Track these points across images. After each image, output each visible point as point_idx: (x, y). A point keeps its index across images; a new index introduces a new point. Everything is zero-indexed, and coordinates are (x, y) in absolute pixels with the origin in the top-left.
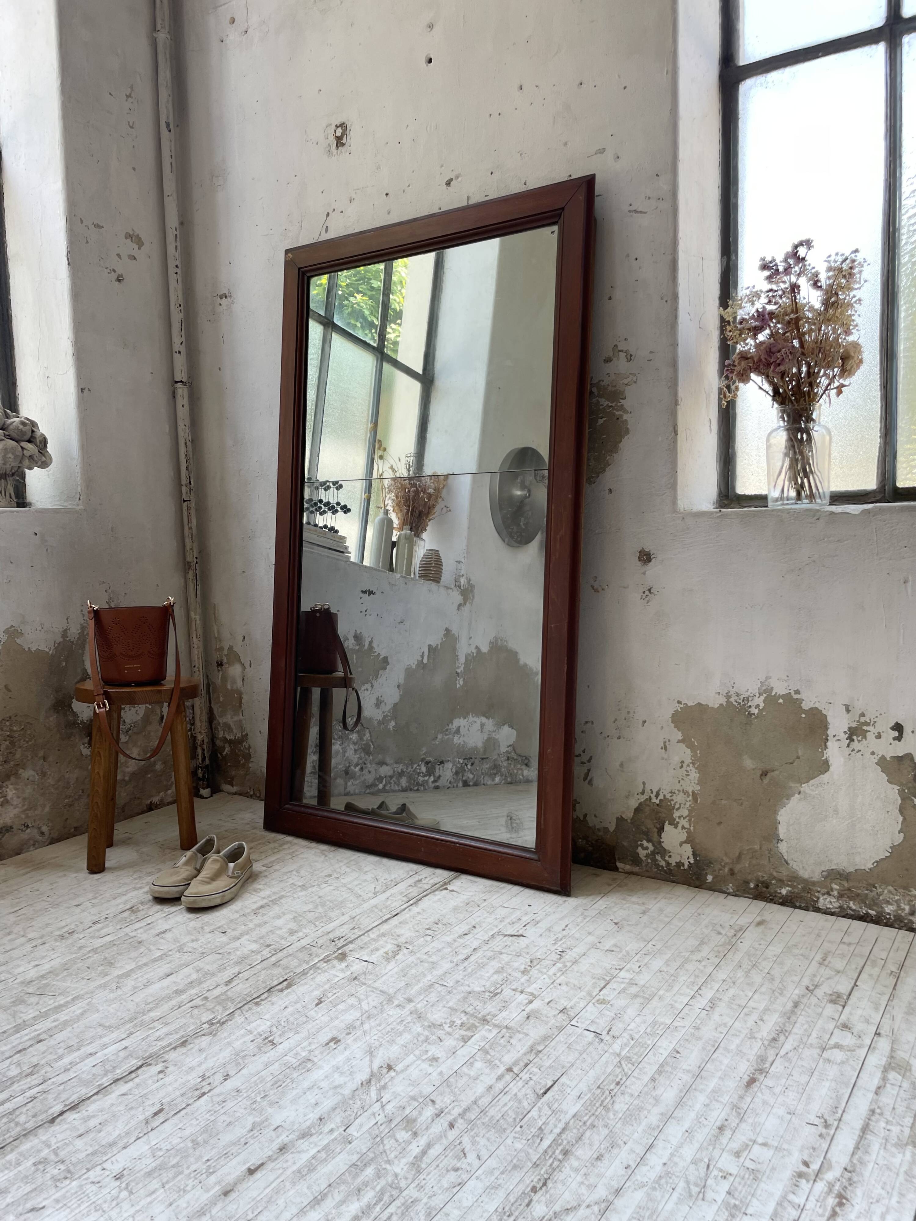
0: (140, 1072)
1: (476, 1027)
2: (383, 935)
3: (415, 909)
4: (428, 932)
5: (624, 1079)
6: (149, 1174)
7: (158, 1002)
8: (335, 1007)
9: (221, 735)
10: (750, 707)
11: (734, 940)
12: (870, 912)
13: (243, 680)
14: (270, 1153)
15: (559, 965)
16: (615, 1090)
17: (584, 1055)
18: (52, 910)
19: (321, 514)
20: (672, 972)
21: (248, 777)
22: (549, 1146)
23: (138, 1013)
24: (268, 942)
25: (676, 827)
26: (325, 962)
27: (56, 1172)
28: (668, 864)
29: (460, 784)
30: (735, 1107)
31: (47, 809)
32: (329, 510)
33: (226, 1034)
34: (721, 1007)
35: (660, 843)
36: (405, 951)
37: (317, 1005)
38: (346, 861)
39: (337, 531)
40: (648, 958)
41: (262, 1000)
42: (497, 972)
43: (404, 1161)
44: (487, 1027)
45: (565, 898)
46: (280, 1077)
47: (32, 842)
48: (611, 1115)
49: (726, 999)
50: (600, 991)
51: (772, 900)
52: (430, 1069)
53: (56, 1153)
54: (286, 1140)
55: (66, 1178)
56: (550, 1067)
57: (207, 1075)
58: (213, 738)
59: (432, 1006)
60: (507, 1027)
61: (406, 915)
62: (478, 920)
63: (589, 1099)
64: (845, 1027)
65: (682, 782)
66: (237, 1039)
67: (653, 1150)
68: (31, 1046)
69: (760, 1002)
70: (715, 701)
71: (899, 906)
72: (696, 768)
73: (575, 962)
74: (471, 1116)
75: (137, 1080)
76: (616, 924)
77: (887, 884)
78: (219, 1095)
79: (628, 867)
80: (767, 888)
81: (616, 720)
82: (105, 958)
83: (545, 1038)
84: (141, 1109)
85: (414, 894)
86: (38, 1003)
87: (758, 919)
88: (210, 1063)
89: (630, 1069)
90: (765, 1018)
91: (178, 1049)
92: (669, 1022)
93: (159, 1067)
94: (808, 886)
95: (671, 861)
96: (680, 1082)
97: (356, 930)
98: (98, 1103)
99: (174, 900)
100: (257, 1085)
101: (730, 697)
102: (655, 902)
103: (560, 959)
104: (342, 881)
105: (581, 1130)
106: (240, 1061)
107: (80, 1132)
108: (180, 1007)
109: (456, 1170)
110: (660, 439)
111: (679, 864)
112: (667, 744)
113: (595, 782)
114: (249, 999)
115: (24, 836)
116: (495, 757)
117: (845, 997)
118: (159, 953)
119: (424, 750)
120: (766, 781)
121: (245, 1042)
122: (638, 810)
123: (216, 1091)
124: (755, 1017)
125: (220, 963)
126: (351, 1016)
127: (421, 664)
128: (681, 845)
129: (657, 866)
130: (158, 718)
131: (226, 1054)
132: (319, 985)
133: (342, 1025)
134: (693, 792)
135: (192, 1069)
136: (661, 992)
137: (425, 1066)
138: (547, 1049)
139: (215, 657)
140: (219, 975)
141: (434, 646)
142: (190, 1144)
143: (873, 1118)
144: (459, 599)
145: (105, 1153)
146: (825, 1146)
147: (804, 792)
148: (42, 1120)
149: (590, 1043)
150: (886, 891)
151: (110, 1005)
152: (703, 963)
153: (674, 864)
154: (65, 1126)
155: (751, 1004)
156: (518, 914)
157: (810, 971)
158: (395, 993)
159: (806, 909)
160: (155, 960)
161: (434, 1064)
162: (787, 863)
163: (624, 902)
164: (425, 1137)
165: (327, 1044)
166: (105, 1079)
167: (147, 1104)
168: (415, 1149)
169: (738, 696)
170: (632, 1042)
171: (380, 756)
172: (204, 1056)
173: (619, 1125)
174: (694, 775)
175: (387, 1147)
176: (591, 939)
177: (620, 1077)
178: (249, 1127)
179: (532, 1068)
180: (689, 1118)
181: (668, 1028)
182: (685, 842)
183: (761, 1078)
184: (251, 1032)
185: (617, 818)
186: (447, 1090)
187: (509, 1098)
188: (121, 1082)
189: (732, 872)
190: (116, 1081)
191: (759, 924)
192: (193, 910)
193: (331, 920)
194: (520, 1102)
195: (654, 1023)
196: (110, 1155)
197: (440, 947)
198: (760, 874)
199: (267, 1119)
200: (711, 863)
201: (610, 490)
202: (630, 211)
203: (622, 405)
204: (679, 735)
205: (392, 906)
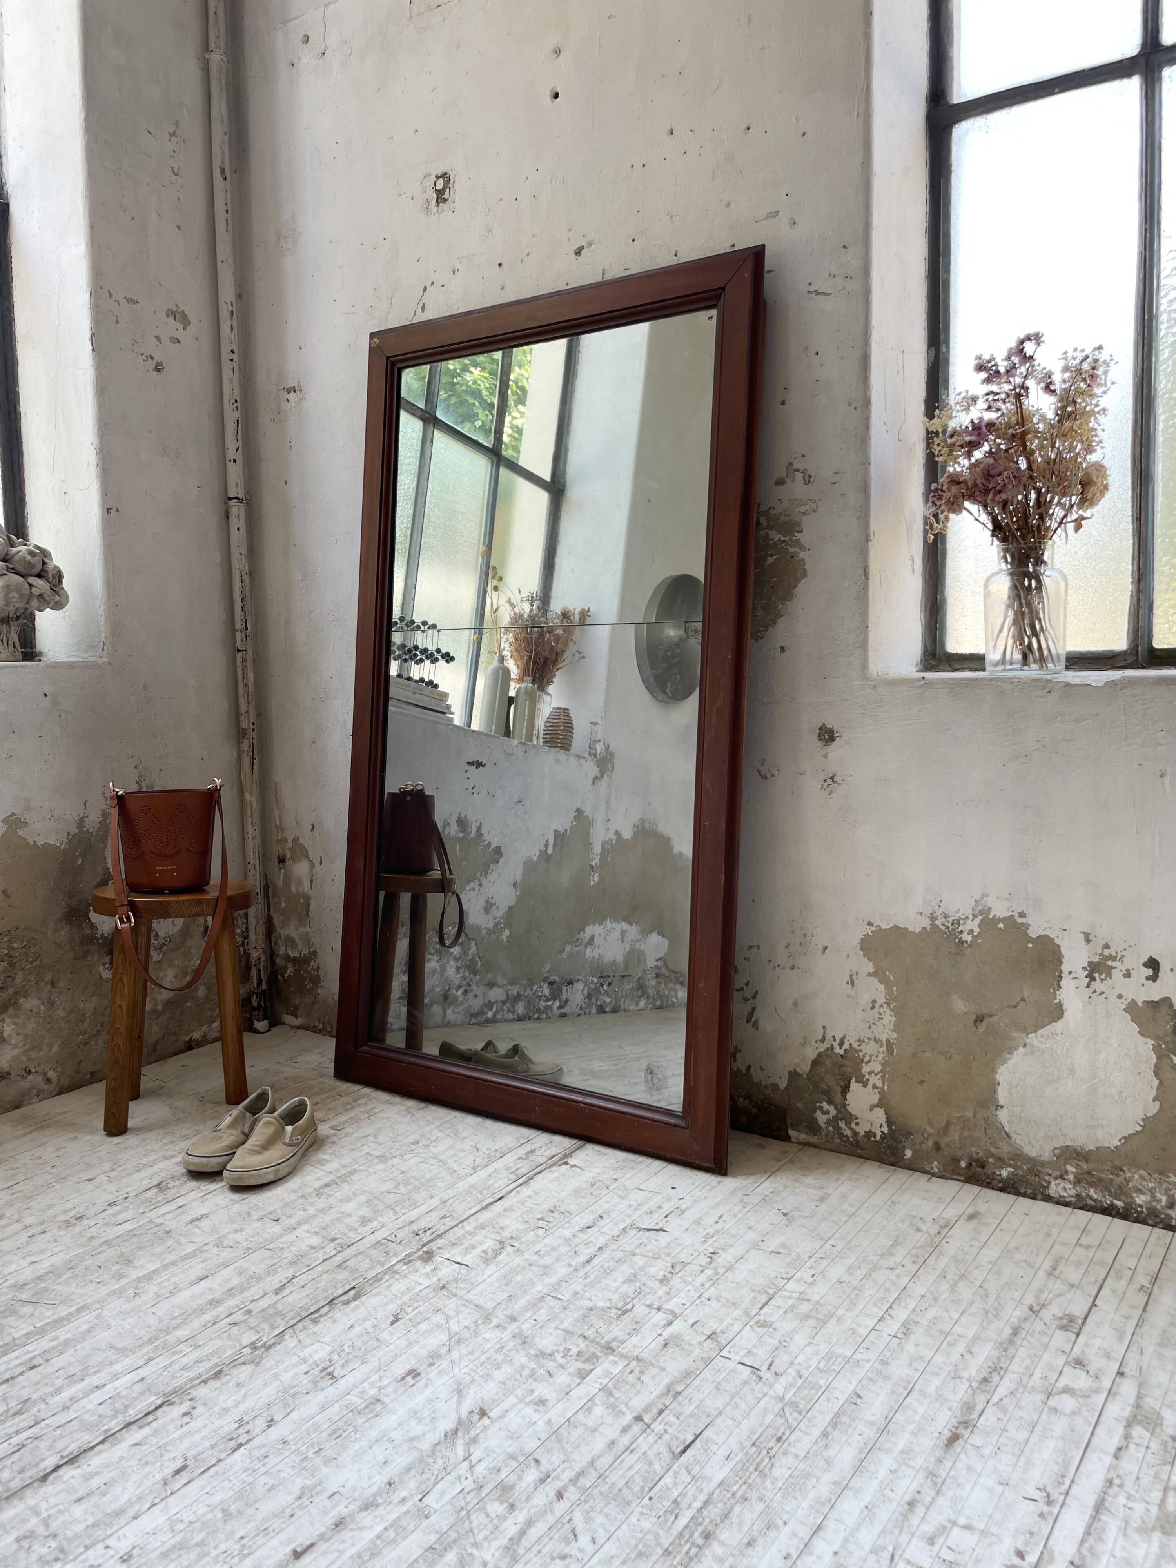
0: (159, 1413)
1: (597, 1358)
2: (482, 1227)
3: (525, 1191)
4: (541, 1224)
5: (788, 1433)
6: (165, 1555)
7: (187, 1317)
8: (415, 1326)
9: (282, 952)
10: (962, 932)
11: (937, 1240)
12: (1117, 1203)
13: (311, 881)
14: (323, 1530)
15: (709, 1272)
16: (775, 1449)
17: (737, 1399)
18: (57, 1186)
19: (417, 663)
20: (856, 1283)
21: (316, 1006)
22: (687, 1526)
23: (160, 1330)
24: (333, 1234)
25: (865, 1086)
26: (405, 1264)
27: (44, 1551)
28: (855, 1133)
29: (594, 1011)
30: (931, 1474)
31: (55, 1049)
32: (427, 658)
33: (272, 1363)
34: (919, 1334)
35: (845, 1106)
36: (510, 1249)
37: (392, 1323)
38: (437, 1123)
39: (436, 686)
40: (825, 1263)
41: (321, 1316)
42: (628, 1281)
43: (496, 1544)
44: (612, 1358)
45: (720, 1178)
46: (341, 1424)
47: (35, 1092)
48: (768, 1483)
49: (924, 1322)
50: (761, 1309)
51: (989, 1183)
52: (535, 1417)
53: (46, 1523)
54: (344, 1512)
55: (57, 1559)
56: (692, 1415)
57: (246, 1419)
58: (272, 955)
59: (542, 1327)
60: (637, 1358)
61: (511, 1200)
62: (606, 1207)
63: (741, 1461)
64: (1079, 1363)
65: (873, 1027)
66: (286, 1371)
67: (821, 1533)
68: (21, 1374)
69: (969, 1327)
70: (916, 924)
71: (1153, 1196)
72: (892, 1010)
73: (730, 1268)
74: (586, 1482)
75: (155, 1425)
76: (785, 1215)
77: (1139, 1167)
78: (259, 1447)
79: (803, 1137)
81: (789, 944)
82: (122, 1254)
83: (687, 1374)
84: (159, 1464)
85: (524, 1171)
86: (32, 1315)
87: (970, 1210)
88: (250, 1403)
89: (795, 1420)
90: (974, 1350)
91: (211, 1383)
92: (848, 1353)
93: (184, 1408)
94: (1035, 1166)
95: (858, 1129)
96: (860, 1438)
97: (447, 1220)
98: (104, 1455)
99: (213, 1175)
100: (309, 1434)
101: (936, 919)
102: (837, 1185)
103: (711, 1263)
104: (432, 1149)
105: (729, 1505)
106: (290, 1401)
107: (79, 1495)
108: (215, 1323)
109: (563, 1557)
110: (847, 584)
111: (869, 1134)
112: (854, 977)
113: (762, 1024)
114: (304, 1314)
115: (26, 1084)
116: (640, 975)
117: (1080, 1322)
118: (190, 1249)
119: (548, 967)
120: (982, 1028)
121: (296, 1374)
122: (816, 1063)
123: (256, 1442)
124: (961, 1347)
125: (269, 1262)
126: (437, 1339)
127: (545, 856)
128: (871, 1109)
129: (841, 1136)
130: (202, 929)
131: (272, 1390)
132: (396, 1296)
133: (424, 1353)
134: (888, 1041)
135: (226, 1410)
136: (840, 1312)
137: (529, 1411)
138: (689, 1390)
139: (275, 850)
140: (269, 1279)
142: (219, 1515)
143: (1110, 1491)
144: (594, 770)
145: (110, 1525)
146: (1046, 1530)
147: (1032, 1045)
148: (31, 1478)
149: (746, 1383)
150: (1136, 1176)
151: (124, 1320)
152: (897, 1272)
153: (862, 1134)
154: (61, 1486)
155: (957, 1329)
156: (658, 1199)
157: (1036, 1285)
158: (494, 1308)
159: (1034, 1197)
160: (186, 1258)
161: (541, 1408)
162: (1009, 1136)
163: (796, 1185)
164: (525, 1512)
165: (403, 1379)
166: (114, 1422)
167: (167, 1458)
168: (511, 1528)
169: (945, 918)
170: (800, 1382)
171: (490, 976)
172: (242, 1393)
173: (778, 1498)
174: (889, 1018)
175: (475, 1524)
176: (751, 1236)
177: (782, 1430)
178: (297, 1493)
179: (668, 1416)
180: (870, 1488)
181: (848, 1362)
182: (877, 1106)
183: (966, 1433)
184: (305, 1361)
185: (790, 1073)
186: (556, 1446)
187: (636, 1458)
188: (134, 1427)
189: (937, 1147)
190: (128, 1425)
191: (971, 1217)
192: (238, 1189)
193: (415, 1205)
194: (650, 1463)
195: (830, 1356)
196: (115, 1528)
197: (555, 1244)
198: (973, 1149)
199: (320, 1483)
200: (910, 1134)
201: (782, 649)
202: (809, 292)
203: (798, 540)
204: (870, 968)
205: (496, 1186)
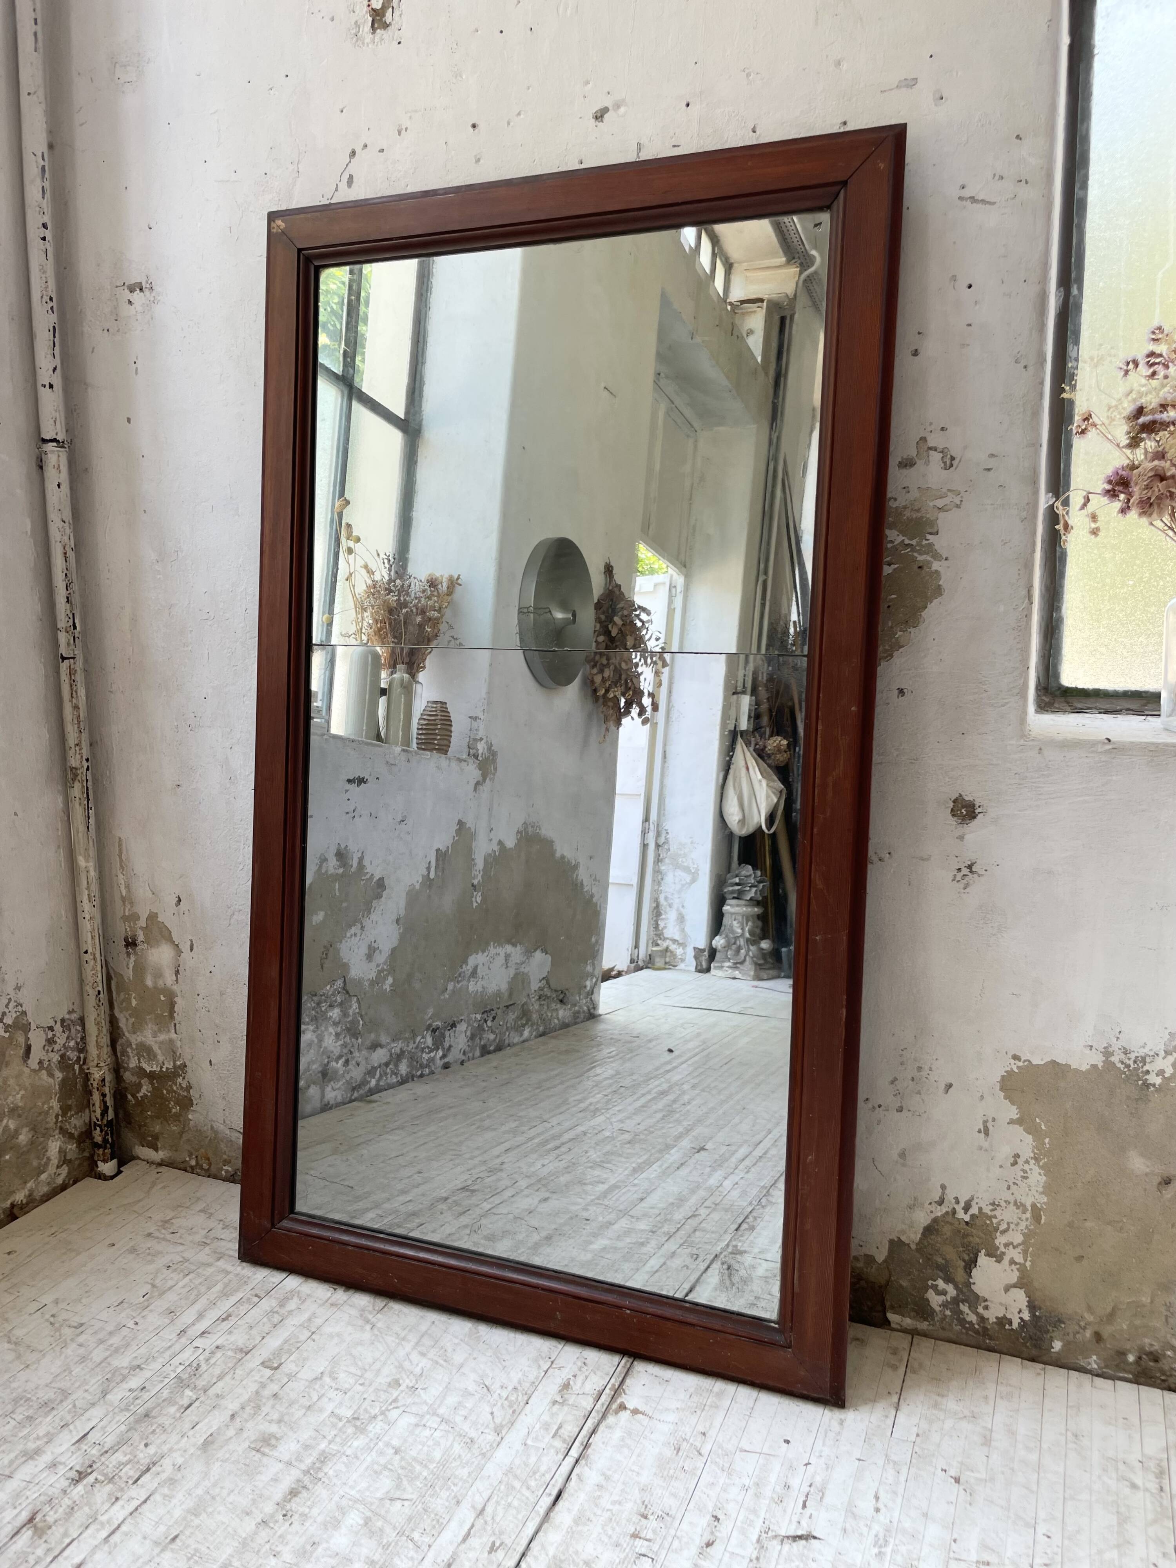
3: (589, 1473)
4: (640, 1546)
9: (133, 1063)
10: (1148, 1072)
13: (177, 972)
21: (185, 1137)
25: (999, 1261)
28: (982, 1319)
29: (478, 1053)
35: (969, 1285)
38: (413, 1338)
45: (839, 1413)
58: (119, 1072)
61: (577, 1498)
62: (714, 1494)
65: (1013, 1187)
70: (1083, 1060)
72: (1040, 1167)
79: (908, 1322)
80: (1156, 1360)
81: (896, 1079)
85: (570, 1429)
95: (986, 1314)
97: (500, 1554)
101: (1112, 1054)
104: (423, 1395)
111: (1003, 1321)
112: (990, 1125)
116: (524, 1000)
119: (430, 1011)
120: (1168, 1193)
122: (929, 1230)
127: (428, 882)
128: (1007, 1289)
129: (962, 1322)
130: (22, 1051)
134: (1034, 1206)
139: (121, 930)
141: (444, 849)
144: (476, 775)
153: (992, 1320)
156: (776, 1469)
169: (1125, 1053)
171: (372, 1036)
174: (1037, 1177)
182: (1015, 1286)
185: (891, 1242)
189: (1098, 1337)
193: (440, 1526)
198: (1147, 1341)
200: (1061, 1321)
201: (901, 691)
202: (960, 198)
203: (931, 545)
204: (1013, 1112)
205: (543, 1468)
